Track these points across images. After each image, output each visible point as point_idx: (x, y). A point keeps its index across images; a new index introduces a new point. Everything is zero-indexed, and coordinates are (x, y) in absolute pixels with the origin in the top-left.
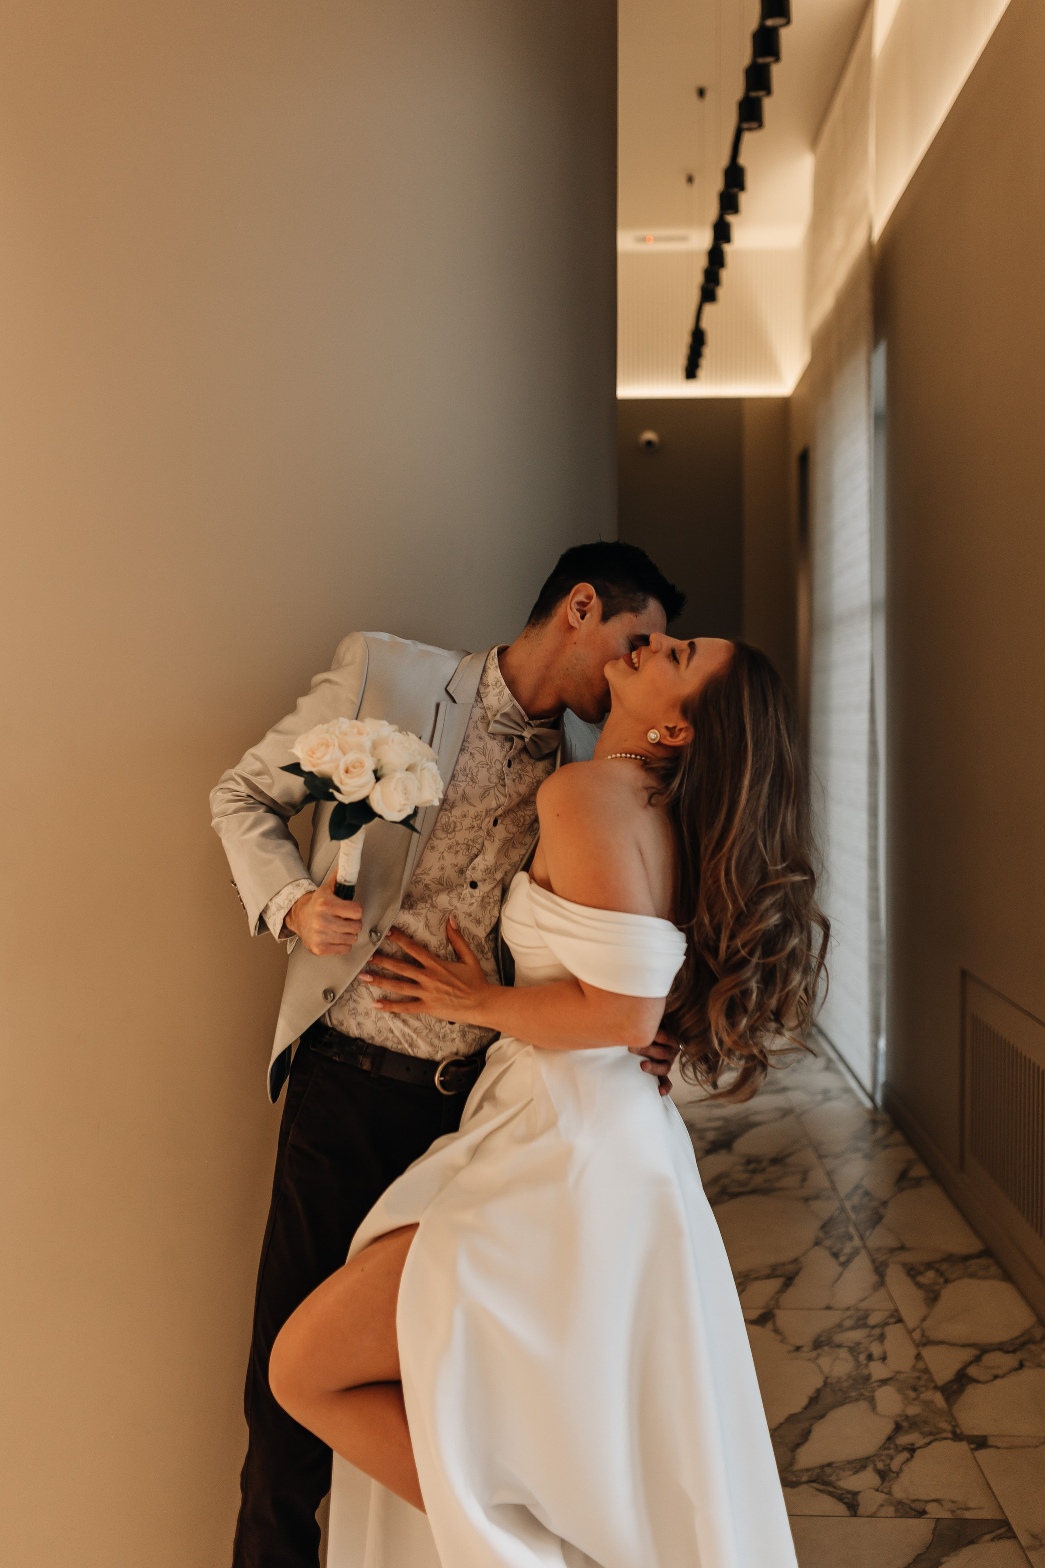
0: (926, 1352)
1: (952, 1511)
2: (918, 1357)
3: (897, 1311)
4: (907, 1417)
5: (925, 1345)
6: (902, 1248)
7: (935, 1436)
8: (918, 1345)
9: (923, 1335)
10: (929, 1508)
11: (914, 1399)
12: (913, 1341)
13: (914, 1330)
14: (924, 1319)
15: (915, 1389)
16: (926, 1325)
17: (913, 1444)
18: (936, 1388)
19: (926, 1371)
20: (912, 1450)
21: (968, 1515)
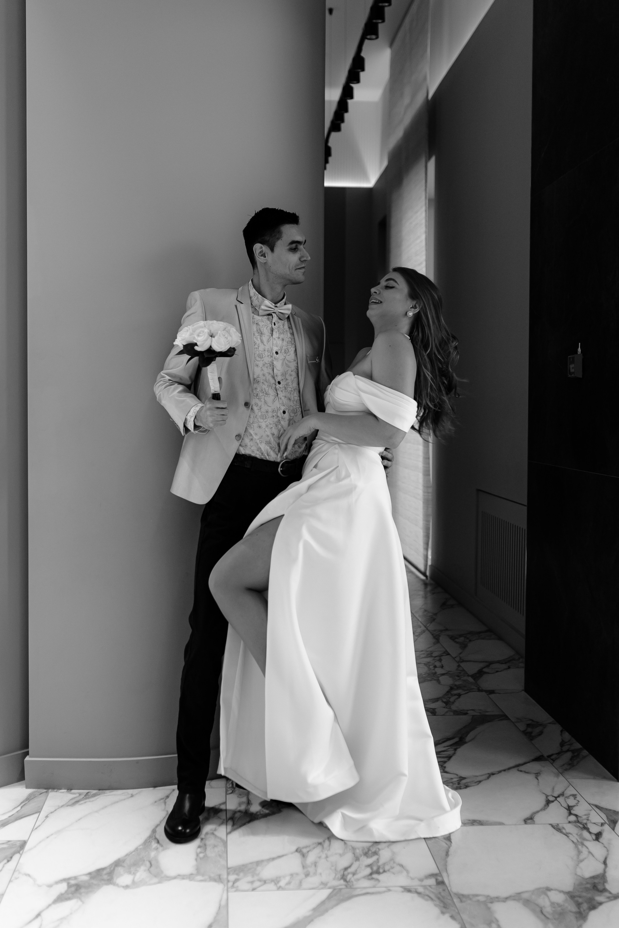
0: (462, 665)
1: (480, 713)
2: (459, 666)
3: (446, 651)
4: (456, 685)
5: (462, 662)
6: (447, 630)
7: (470, 690)
8: (458, 662)
9: (460, 658)
10: (469, 712)
11: (459, 680)
12: (456, 661)
13: (456, 657)
14: (460, 654)
15: (458, 676)
16: (461, 656)
17: (460, 693)
18: (468, 676)
19: (464, 670)
20: (459, 695)
21: (487, 714)
